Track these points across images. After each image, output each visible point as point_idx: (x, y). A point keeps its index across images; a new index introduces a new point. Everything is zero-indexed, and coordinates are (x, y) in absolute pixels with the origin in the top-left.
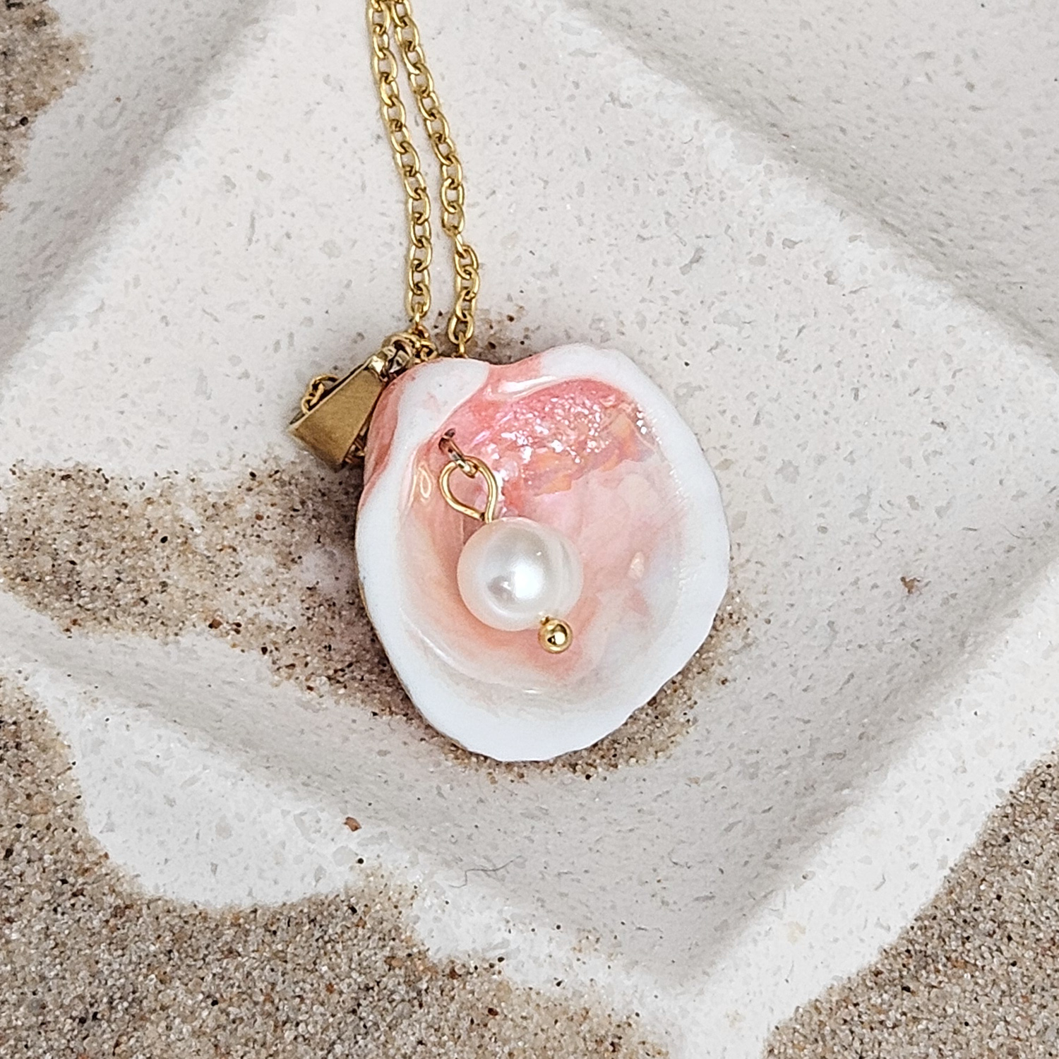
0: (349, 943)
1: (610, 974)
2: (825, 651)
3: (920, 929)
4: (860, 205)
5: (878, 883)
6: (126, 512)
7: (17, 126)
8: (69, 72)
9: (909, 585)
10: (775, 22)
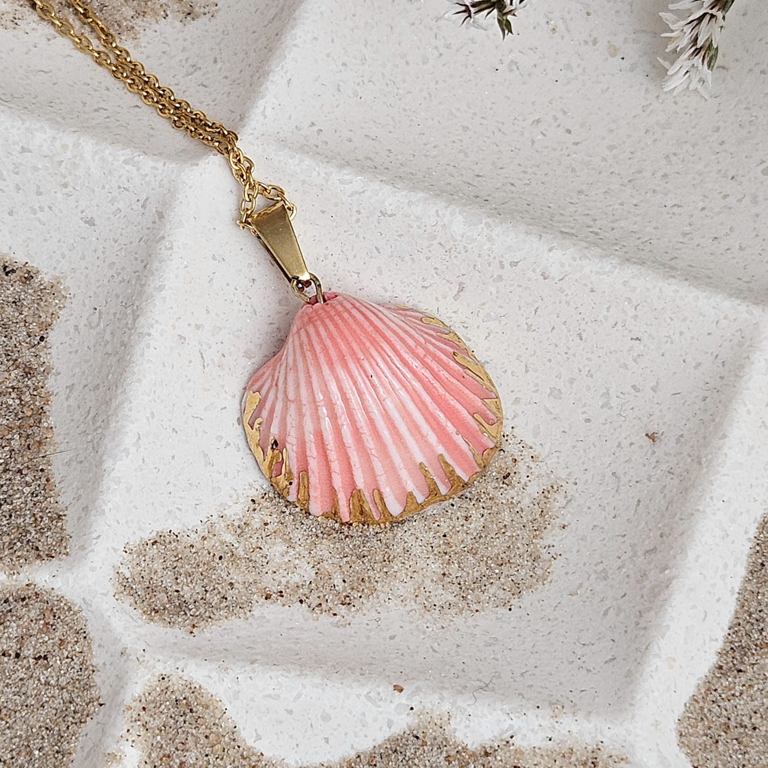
0: (422, 756)
1: (578, 724)
2: (617, 491)
3: (734, 633)
4: (545, 227)
5: (703, 617)
6: (193, 550)
7: (39, 343)
8: (57, 301)
9: (652, 437)
10: (449, 133)
